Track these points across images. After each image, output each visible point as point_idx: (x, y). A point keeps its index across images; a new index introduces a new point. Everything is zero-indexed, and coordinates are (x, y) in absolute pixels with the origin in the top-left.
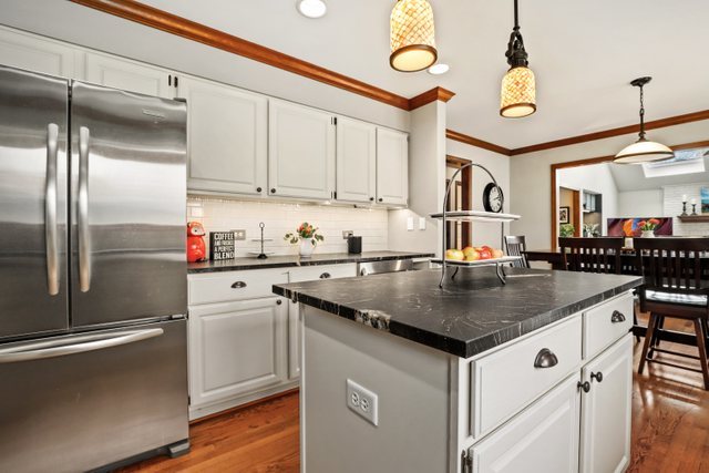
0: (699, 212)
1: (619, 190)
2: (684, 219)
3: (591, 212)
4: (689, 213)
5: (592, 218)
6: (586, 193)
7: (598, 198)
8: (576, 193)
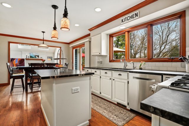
0: (29, 58)
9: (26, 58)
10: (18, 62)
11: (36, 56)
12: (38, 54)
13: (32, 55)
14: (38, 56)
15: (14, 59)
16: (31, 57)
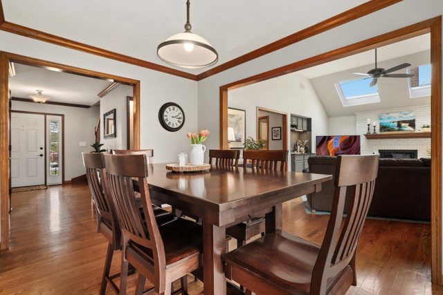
0: (378, 132)
1: (329, 115)
2: (369, 137)
3: (304, 132)
4: (372, 132)
5: (305, 136)
6: (292, 116)
7: (309, 121)
8: (284, 116)
9: (366, 133)
10: (339, 143)
11: (404, 122)
12: (411, 115)
13: (386, 122)
14: (412, 123)
15: (330, 138)
16: (383, 128)
